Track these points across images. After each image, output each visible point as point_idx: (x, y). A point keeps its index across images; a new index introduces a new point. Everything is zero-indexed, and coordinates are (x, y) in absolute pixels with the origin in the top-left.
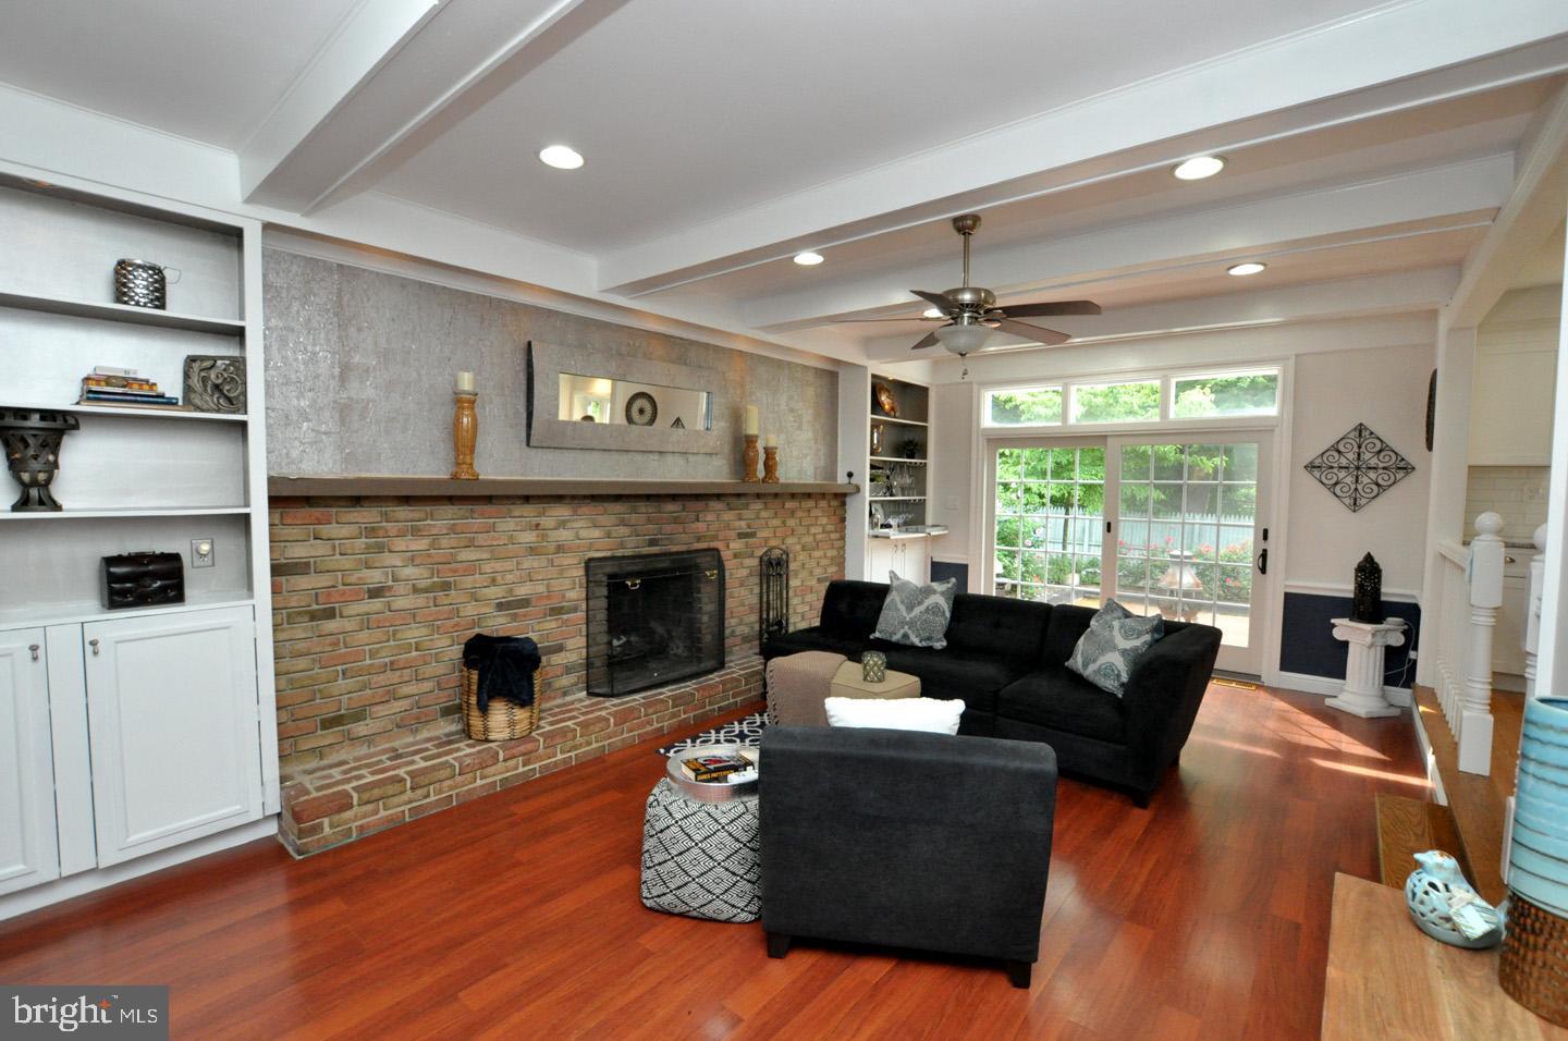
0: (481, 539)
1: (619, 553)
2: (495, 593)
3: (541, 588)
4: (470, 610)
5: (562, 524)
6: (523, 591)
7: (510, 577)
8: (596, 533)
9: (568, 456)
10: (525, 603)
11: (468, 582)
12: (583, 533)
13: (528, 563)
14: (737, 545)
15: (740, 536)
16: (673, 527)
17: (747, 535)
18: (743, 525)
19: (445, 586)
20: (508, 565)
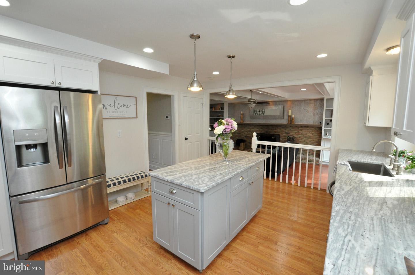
0: (244, 129)
1: (261, 133)
2: (245, 135)
3: (250, 135)
4: (242, 136)
5: (253, 128)
6: (248, 135)
7: (247, 134)
8: (258, 130)
9: (260, 120)
10: (248, 137)
11: (242, 133)
12: (256, 130)
13: (248, 132)
14: (284, 134)
15: (285, 133)
16: (271, 130)
17: (287, 133)
18: (286, 131)
19: (240, 134)
20: (246, 132)
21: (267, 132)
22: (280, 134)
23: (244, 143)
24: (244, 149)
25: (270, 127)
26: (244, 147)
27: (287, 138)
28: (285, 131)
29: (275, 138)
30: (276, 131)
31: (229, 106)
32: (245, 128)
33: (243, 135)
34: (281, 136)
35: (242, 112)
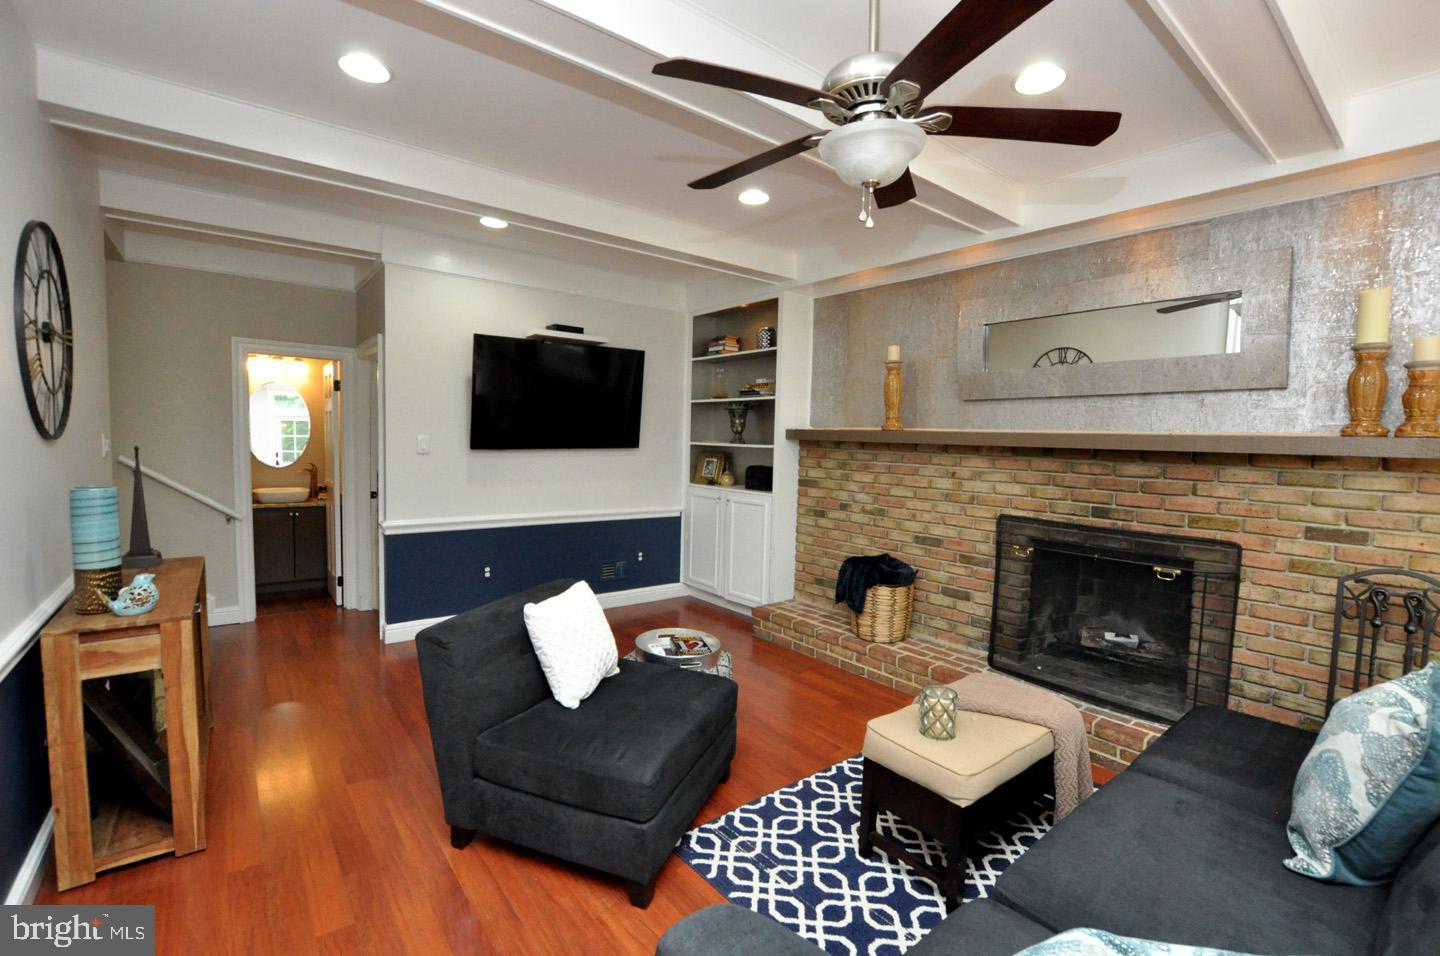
0: (908, 480)
2: (914, 527)
3: (952, 533)
4: (895, 535)
5: (976, 476)
6: (937, 531)
7: (927, 517)
8: (1017, 489)
10: (937, 542)
11: (896, 512)
12: (1001, 488)
13: (943, 507)
14: (1301, 548)
15: (1311, 534)
16: (1140, 498)
17: (1336, 536)
18: (1325, 516)
19: (881, 513)
20: (927, 505)
21: (1099, 513)
22: (1236, 537)
23: (901, 591)
24: (898, 634)
25: (1133, 469)
26: (898, 620)
27: (1333, 584)
28: (1307, 510)
29: (1187, 579)
30: (1201, 504)
31: (819, 322)
32: (915, 472)
33: (899, 527)
34: (1247, 558)
35: (894, 353)
